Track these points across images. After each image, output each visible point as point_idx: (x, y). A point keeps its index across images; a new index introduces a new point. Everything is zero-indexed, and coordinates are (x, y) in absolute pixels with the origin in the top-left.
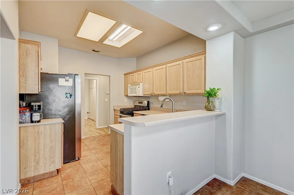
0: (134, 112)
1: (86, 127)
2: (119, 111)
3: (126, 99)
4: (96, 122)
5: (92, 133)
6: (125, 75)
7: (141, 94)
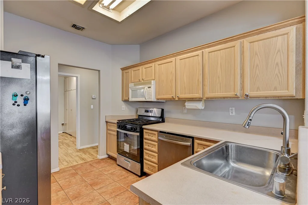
0: (144, 127)
1: (61, 147)
2: (116, 125)
3: (124, 106)
4: (76, 138)
5: (71, 159)
6: (123, 69)
7: (153, 98)
